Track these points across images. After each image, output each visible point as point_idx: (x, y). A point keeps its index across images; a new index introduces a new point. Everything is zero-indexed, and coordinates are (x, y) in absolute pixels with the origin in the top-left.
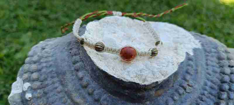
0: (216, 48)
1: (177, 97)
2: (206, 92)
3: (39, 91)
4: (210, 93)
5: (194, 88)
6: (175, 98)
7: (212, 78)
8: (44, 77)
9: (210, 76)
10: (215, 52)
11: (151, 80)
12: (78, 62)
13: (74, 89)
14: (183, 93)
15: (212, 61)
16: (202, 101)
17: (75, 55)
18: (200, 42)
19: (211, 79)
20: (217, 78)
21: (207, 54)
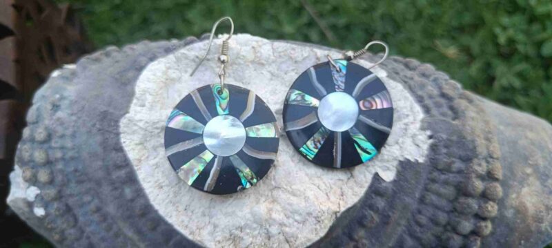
0: (467, 160)
3: (56, 205)
7: (421, 232)
8: (63, 181)
9: (418, 229)
10: (460, 172)
13: (119, 214)
15: (439, 195)
18: (430, 137)
19: (419, 235)
20: (433, 234)
21: (436, 174)
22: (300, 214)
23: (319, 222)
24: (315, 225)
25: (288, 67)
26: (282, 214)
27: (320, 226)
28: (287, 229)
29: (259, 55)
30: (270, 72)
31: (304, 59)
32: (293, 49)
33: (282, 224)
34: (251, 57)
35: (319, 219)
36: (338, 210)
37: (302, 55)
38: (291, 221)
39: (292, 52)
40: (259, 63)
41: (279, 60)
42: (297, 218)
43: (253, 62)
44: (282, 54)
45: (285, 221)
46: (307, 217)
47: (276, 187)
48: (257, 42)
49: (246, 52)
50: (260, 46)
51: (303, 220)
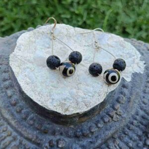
1: (101, 125)
2: (135, 122)
4: (140, 123)
5: (122, 117)
6: (99, 125)
11: (73, 111)
12: (7, 79)
14: (109, 121)
16: (129, 129)
17: (5, 72)
18: (145, 64)
23: (100, 95)
25: (82, 38)
26: (83, 94)
29: (69, 32)
30: (74, 40)
34: (65, 33)
36: (107, 91)
40: (69, 36)
41: (78, 35)
43: (66, 36)
47: (79, 83)
48: (68, 27)
51: (92, 95)
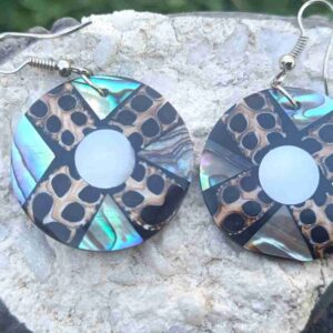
22: (262, 299)
23: (294, 307)
24: (288, 314)
25: (204, 56)
26: (230, 303)
27: (297, 314)
28: (242, 327)
29: (153, 42)
30: (174, 68)
31: (228, 39)
32: (208, 25)
33: (232, 320)
34: (140, 47)
35: (294, 304)
36: (322, 283)
37: (224, 32)
38: (246, 311)
39: (207, 30)
40: (155, 56)
41: (187, 47)
42: (257, 305)
43: (144, 56)
44: (191, 36)
45: (236, 314)
46: (273, 303)
47: (213, 259)
48: (147, 20)
49: (131, 40)
50: (153, 27)
51: (266, 308)
